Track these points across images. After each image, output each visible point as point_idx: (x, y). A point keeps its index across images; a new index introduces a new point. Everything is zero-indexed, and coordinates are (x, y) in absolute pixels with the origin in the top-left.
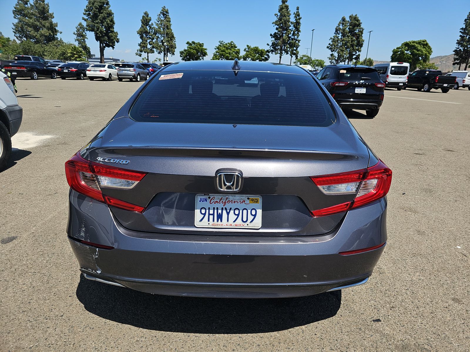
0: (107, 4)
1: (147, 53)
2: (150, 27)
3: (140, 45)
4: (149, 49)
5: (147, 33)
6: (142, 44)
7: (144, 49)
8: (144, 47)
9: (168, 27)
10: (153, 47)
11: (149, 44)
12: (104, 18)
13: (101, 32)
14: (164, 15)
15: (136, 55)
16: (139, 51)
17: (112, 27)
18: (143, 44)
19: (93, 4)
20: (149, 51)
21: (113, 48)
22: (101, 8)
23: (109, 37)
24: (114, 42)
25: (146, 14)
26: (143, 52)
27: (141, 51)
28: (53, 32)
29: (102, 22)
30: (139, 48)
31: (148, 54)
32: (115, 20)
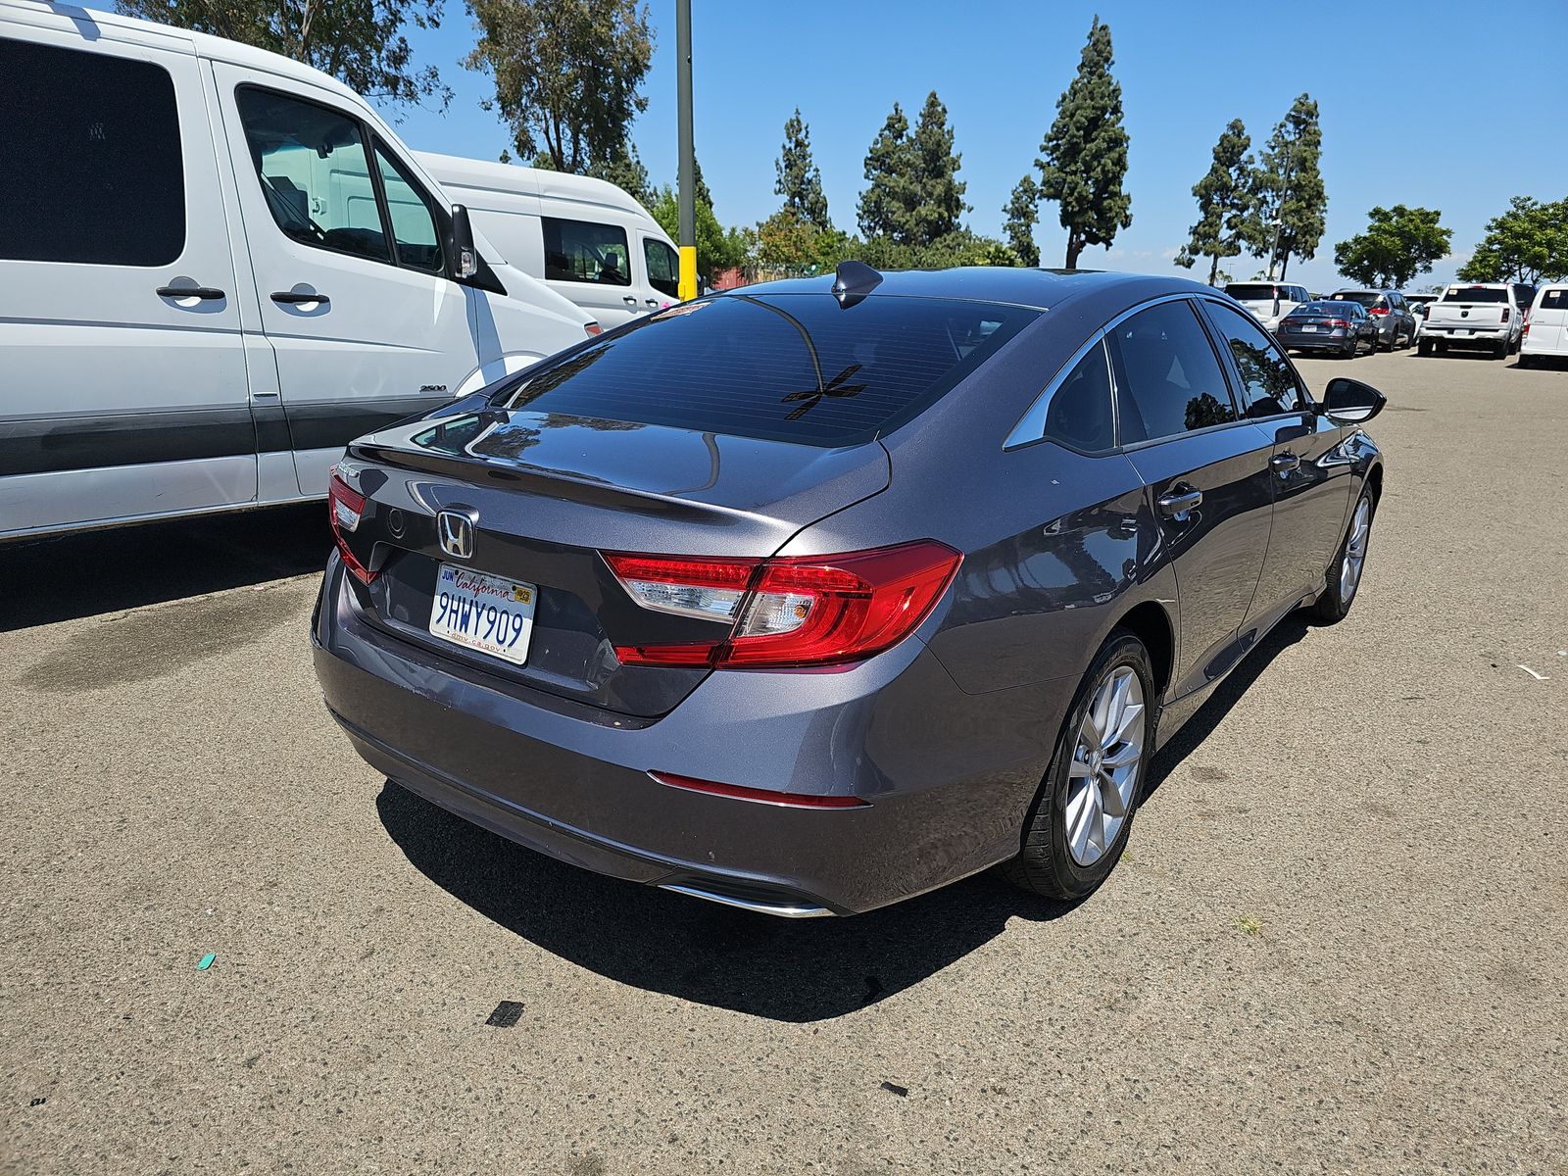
0: (1116, 110)
1: (1213, 255)
2: (1241, 170)
3: (1194, 231)
4: (1222, 242)
5: (1225, 189)
6: (1201, 227)
7: (1204, 244)
8: (1207, 236)
9: (1304, 165)
10: (1239, 236)
11: (1225, 226)
12: (1098, 156)
13: (1081, 199)
14: (1297, 122)
15: (1176, 264)
16: (1187, 252)
17: (1116, 179)
18: (1207, 228)
19: (1072, 115)
20: (1220, 248)
21: (1109, 245)
22: (1094, 124)
23: (1101, 213)
24: (1115, 226)
25: (1236, 128)
26: (1202, 253)
27: (1194, 250)
28: (949, 209)
29: (1088, 169)
30: (1190, 239)
31: (1216, 258)
32: (1130, 159)
